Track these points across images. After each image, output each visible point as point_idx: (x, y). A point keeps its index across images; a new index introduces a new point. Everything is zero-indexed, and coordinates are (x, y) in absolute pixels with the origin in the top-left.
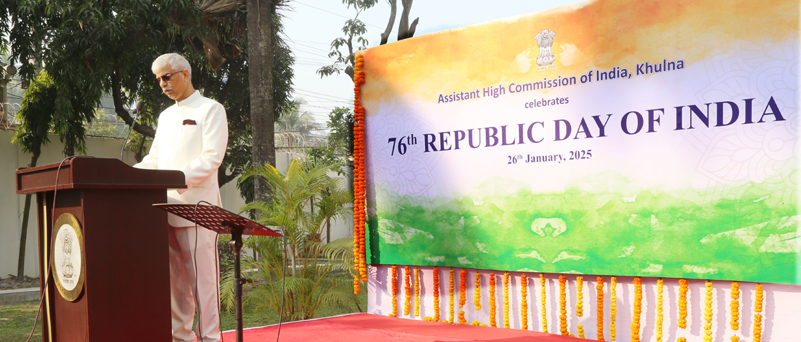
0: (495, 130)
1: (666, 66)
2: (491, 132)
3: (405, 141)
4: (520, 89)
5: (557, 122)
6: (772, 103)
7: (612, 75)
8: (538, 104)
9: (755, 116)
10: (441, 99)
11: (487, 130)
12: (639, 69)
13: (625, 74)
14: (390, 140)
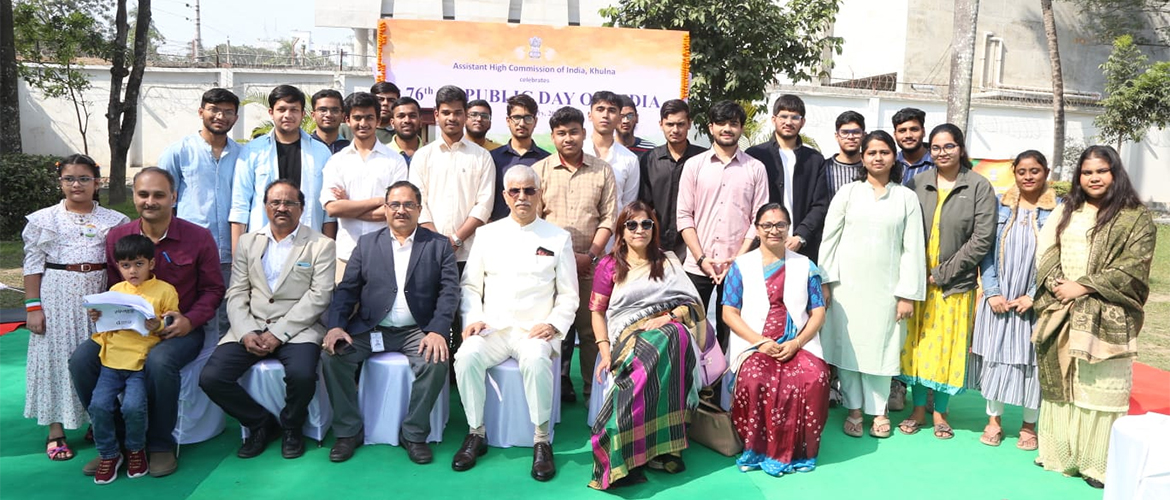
0: (498, 93)
1: (606, 72)
2: (495, 93)
3: (422, 91)
4: (516, 69)
5: (541, 93)
6: (655, 99)
7: (577, 71)
8: (528, 80)
9: (648, 104)
10: (456, 66)
11: (492, 92)
12: (591, 71)
13: (584, 71)
14: (408, 89)
